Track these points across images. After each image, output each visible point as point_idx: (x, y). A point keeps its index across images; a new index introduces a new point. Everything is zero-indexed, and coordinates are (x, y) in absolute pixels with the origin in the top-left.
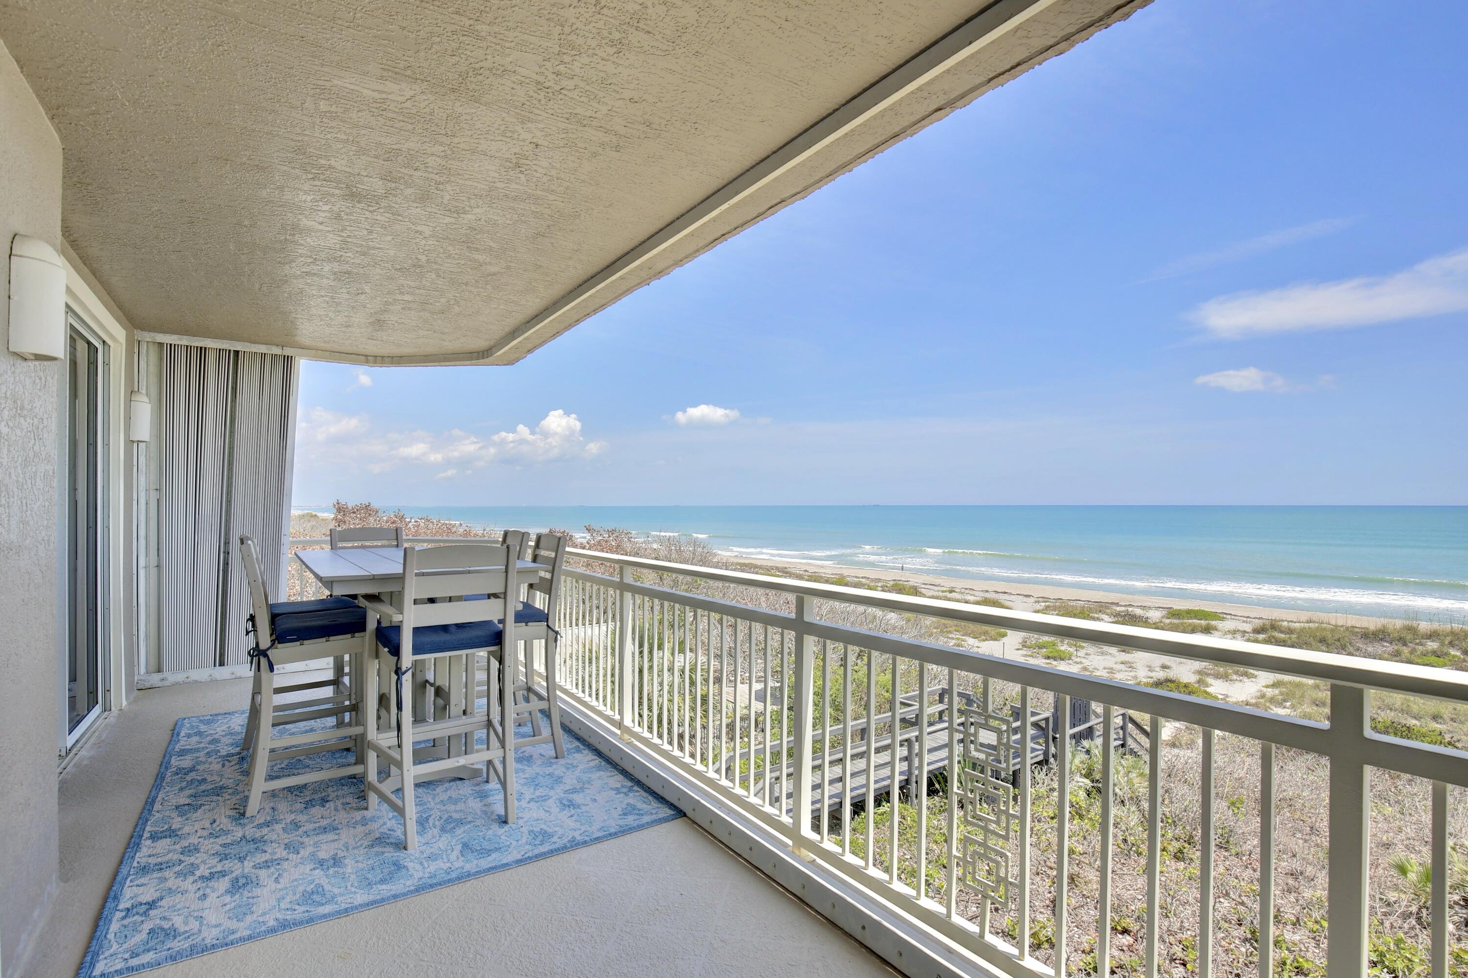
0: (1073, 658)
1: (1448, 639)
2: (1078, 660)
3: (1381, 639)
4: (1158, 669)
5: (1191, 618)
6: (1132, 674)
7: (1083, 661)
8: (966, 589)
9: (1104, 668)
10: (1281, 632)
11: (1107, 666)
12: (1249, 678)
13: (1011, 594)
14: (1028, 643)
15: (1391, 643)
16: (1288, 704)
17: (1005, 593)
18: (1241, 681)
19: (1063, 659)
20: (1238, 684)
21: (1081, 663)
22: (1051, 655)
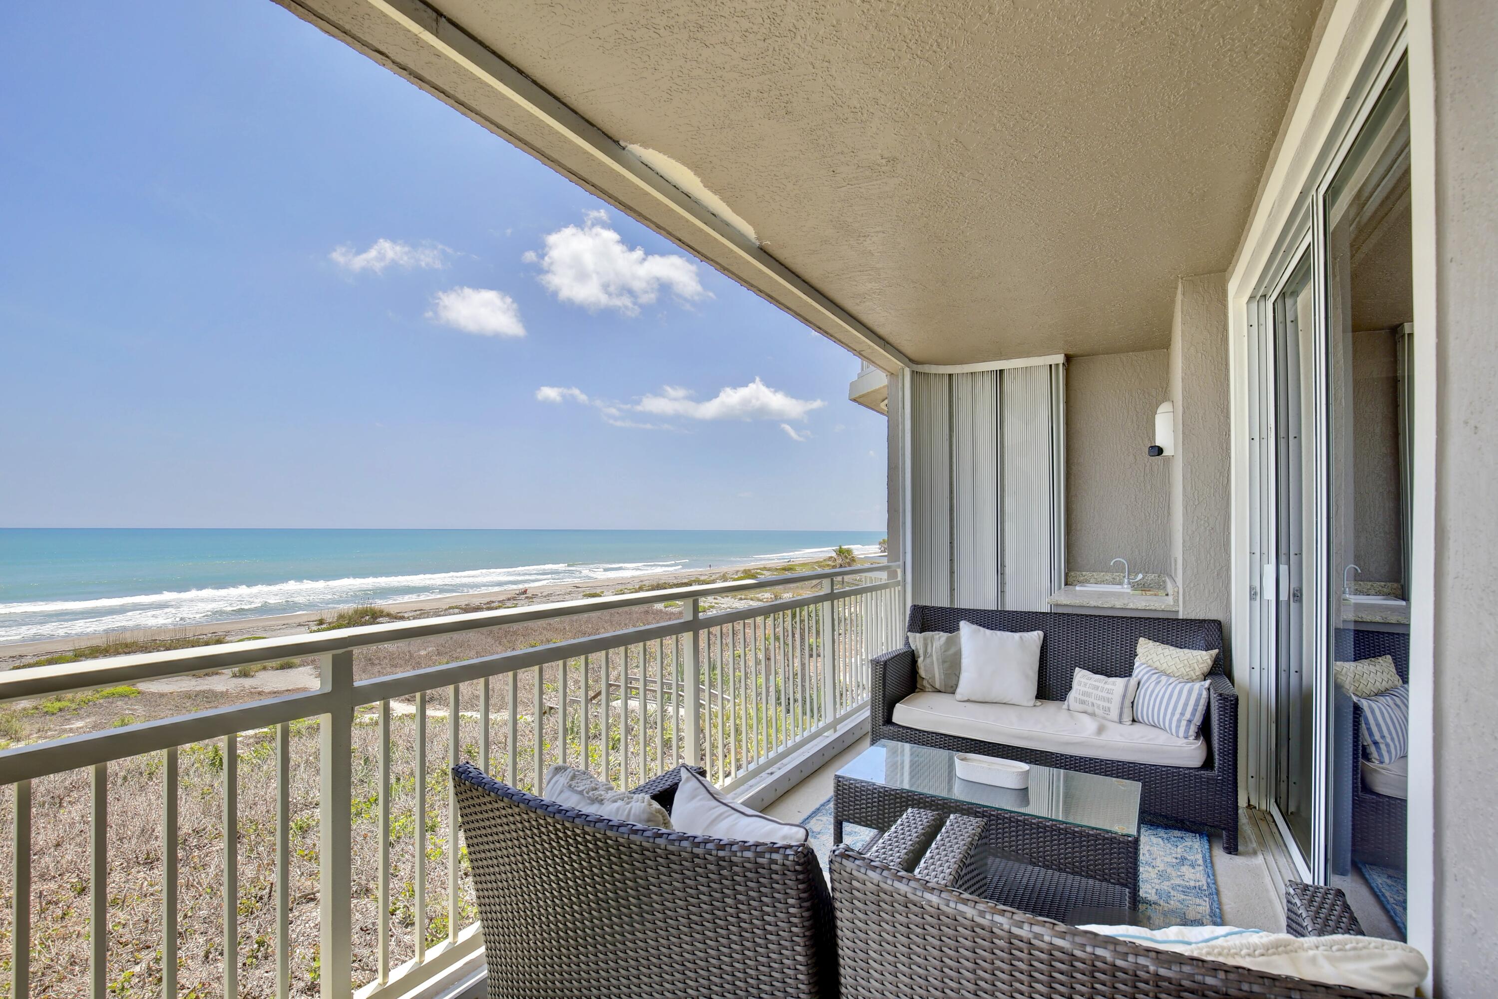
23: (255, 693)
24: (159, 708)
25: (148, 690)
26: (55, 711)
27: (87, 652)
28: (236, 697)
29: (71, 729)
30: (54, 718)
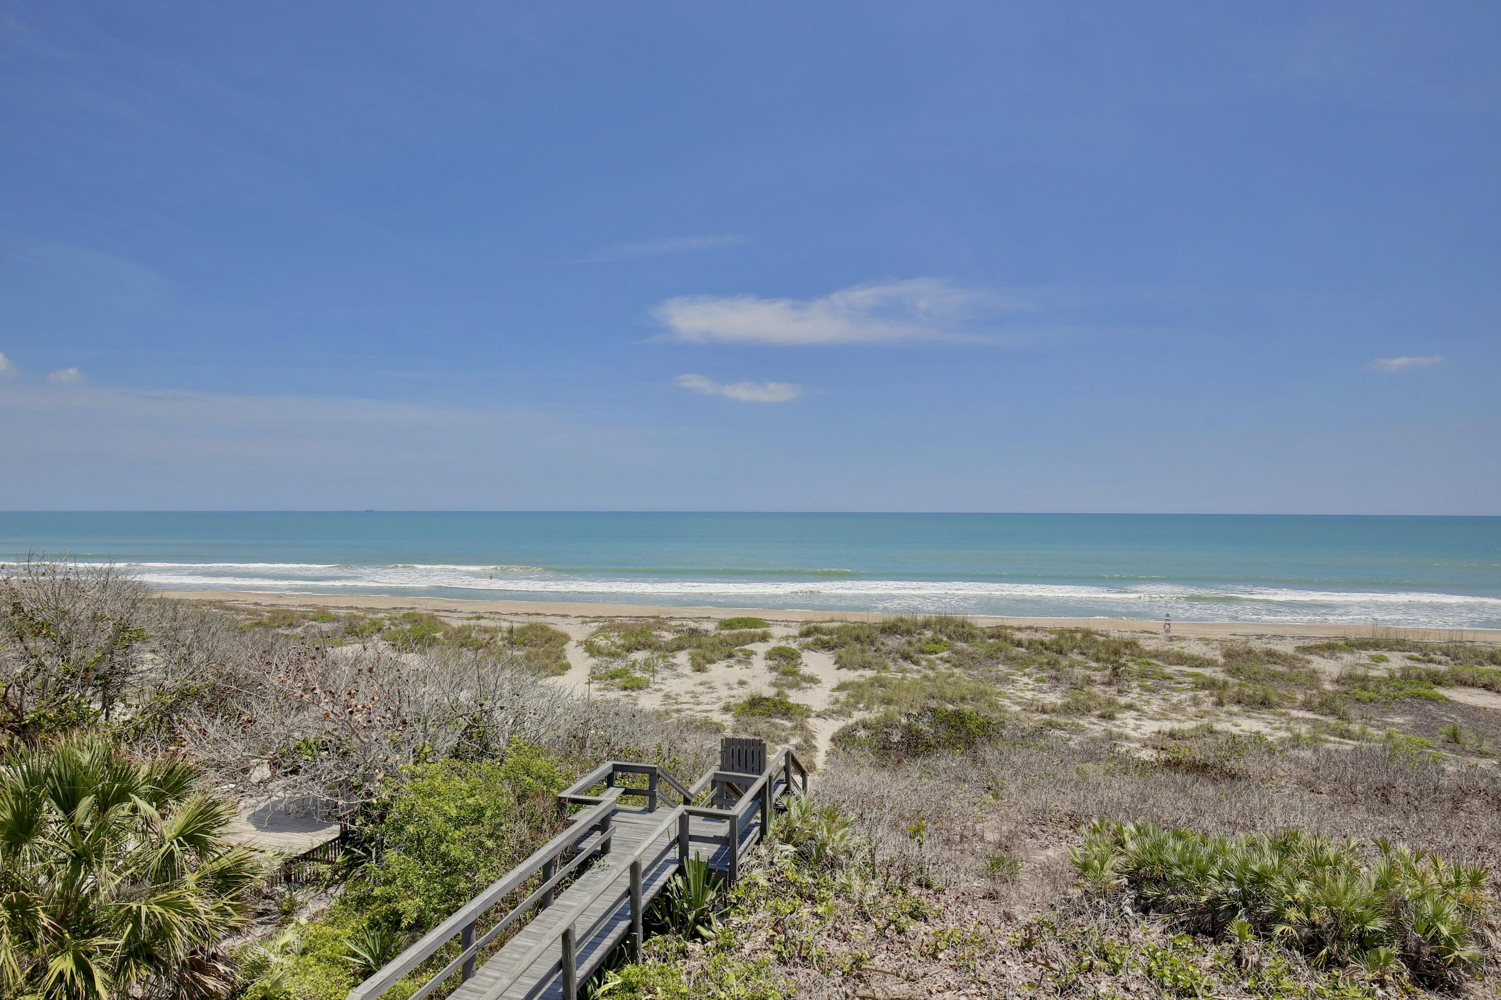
0: (651, 685)
1: (938, 627)
2: (657, 687)
3: (895, 633)
4: (736, 686)
5: (742, 627)
6: (715, 695)
7: (663, 687)
8: (491, 613)
9: (686, 693)
10: (825, 634)
11: (688, 690)
12: (816, 684)
13: (545, 615)
14: (597, 674)
15: (901, 635)
16: (861, 706)
17: (538, 614)
18: (811, 688)
19: (641, 689)
20: (810, 692)
21: (661, 690)
22: (628, 685)
25: (1453, 699)
26: (1367, 701)
27: (1357, 643)
29: (1394, 724)
30: (1370, 707)
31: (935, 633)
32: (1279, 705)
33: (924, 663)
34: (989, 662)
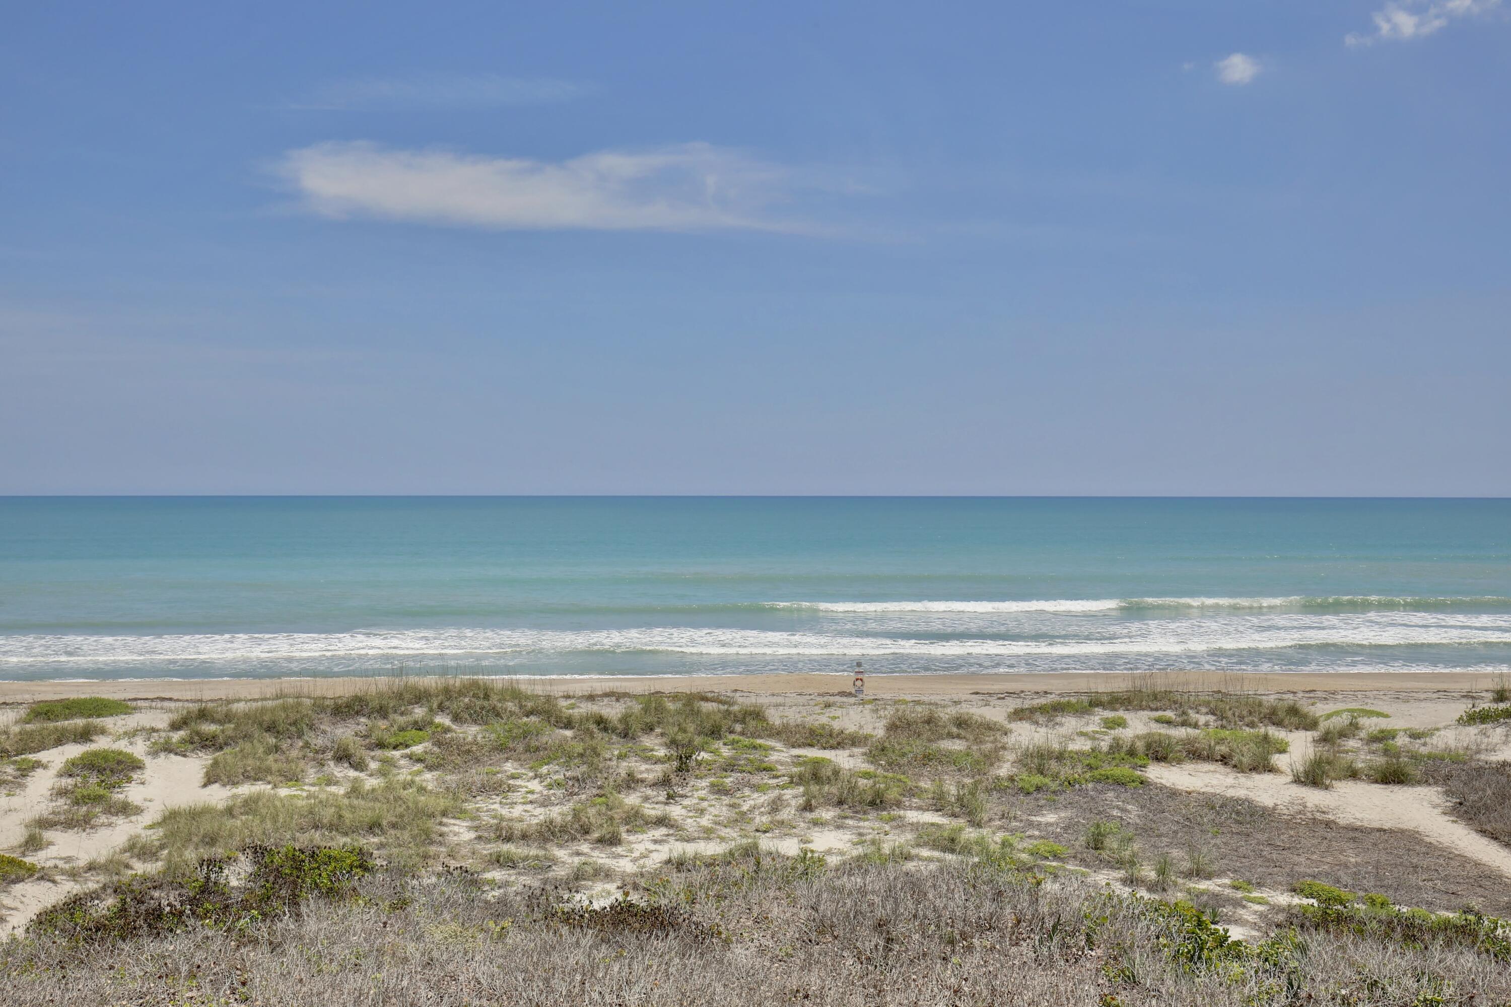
10: (217, 721)
12: (128, 816)
15: (365, 716)
23: (1321, 822)
24: (1162, 815)
25: (1158, 781)
26: (1031, 790)
27: (1105, 699)
28: (1287, 822)
29: (1040, 824)
30: (1027, 800)
31: (431, 710)
32: (898, 804)
33: (374, 766)
34: (497, 756)
